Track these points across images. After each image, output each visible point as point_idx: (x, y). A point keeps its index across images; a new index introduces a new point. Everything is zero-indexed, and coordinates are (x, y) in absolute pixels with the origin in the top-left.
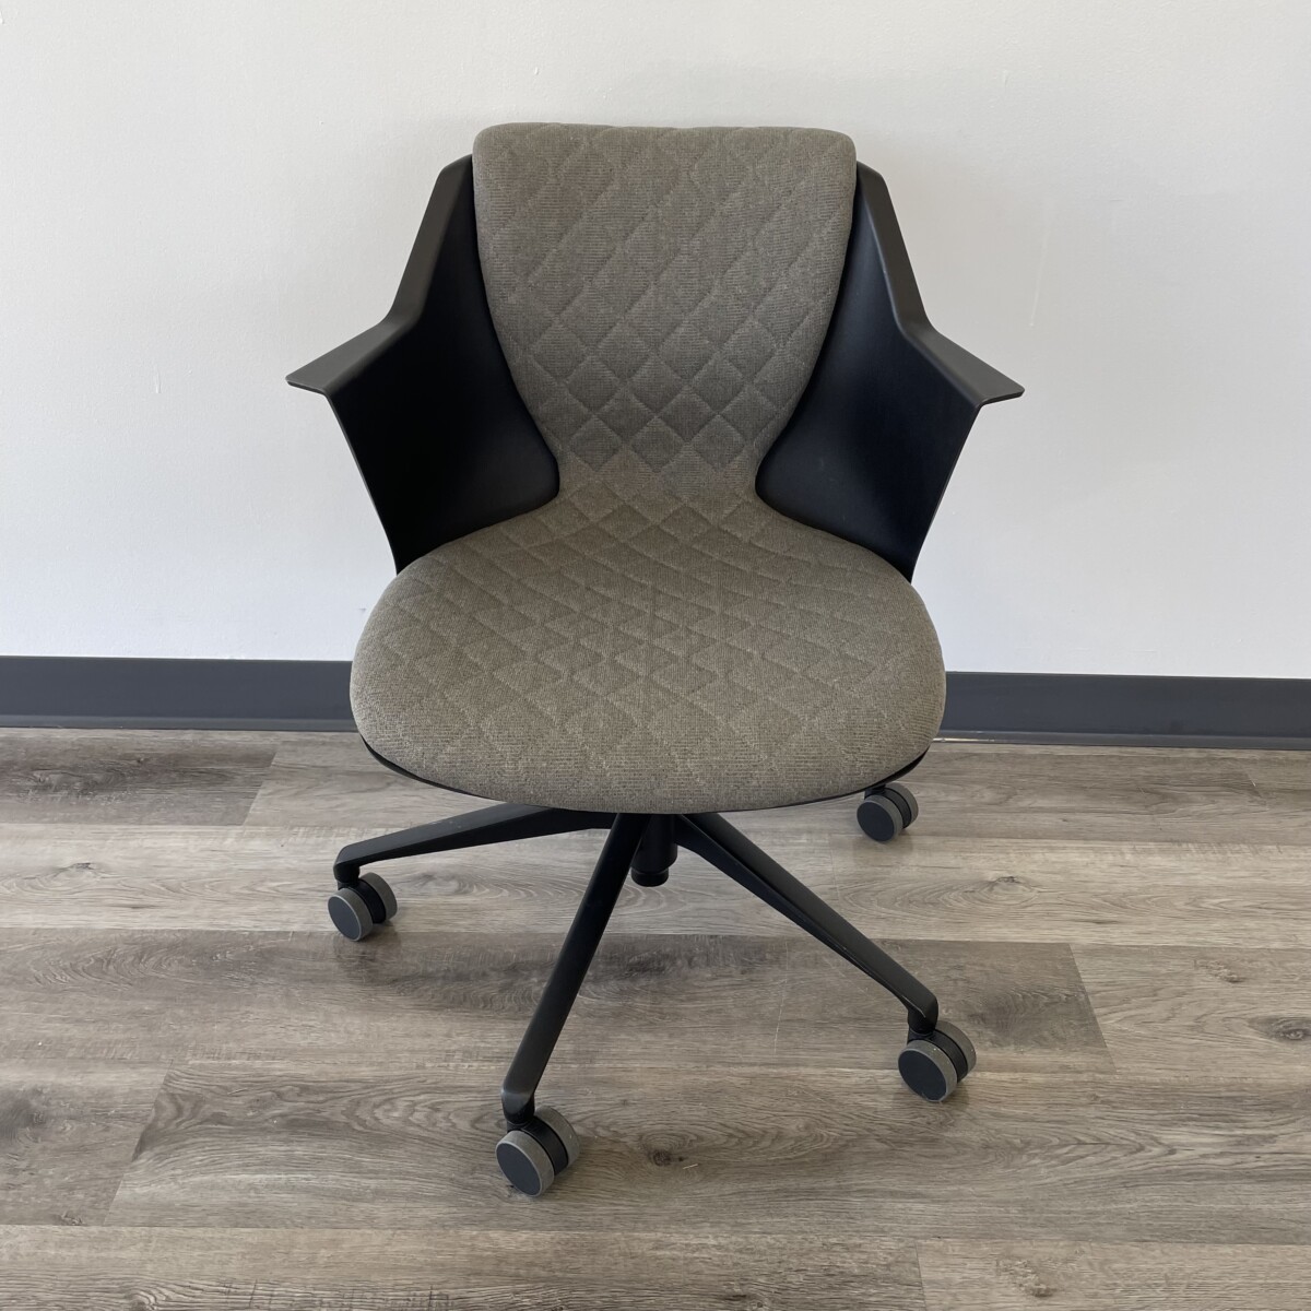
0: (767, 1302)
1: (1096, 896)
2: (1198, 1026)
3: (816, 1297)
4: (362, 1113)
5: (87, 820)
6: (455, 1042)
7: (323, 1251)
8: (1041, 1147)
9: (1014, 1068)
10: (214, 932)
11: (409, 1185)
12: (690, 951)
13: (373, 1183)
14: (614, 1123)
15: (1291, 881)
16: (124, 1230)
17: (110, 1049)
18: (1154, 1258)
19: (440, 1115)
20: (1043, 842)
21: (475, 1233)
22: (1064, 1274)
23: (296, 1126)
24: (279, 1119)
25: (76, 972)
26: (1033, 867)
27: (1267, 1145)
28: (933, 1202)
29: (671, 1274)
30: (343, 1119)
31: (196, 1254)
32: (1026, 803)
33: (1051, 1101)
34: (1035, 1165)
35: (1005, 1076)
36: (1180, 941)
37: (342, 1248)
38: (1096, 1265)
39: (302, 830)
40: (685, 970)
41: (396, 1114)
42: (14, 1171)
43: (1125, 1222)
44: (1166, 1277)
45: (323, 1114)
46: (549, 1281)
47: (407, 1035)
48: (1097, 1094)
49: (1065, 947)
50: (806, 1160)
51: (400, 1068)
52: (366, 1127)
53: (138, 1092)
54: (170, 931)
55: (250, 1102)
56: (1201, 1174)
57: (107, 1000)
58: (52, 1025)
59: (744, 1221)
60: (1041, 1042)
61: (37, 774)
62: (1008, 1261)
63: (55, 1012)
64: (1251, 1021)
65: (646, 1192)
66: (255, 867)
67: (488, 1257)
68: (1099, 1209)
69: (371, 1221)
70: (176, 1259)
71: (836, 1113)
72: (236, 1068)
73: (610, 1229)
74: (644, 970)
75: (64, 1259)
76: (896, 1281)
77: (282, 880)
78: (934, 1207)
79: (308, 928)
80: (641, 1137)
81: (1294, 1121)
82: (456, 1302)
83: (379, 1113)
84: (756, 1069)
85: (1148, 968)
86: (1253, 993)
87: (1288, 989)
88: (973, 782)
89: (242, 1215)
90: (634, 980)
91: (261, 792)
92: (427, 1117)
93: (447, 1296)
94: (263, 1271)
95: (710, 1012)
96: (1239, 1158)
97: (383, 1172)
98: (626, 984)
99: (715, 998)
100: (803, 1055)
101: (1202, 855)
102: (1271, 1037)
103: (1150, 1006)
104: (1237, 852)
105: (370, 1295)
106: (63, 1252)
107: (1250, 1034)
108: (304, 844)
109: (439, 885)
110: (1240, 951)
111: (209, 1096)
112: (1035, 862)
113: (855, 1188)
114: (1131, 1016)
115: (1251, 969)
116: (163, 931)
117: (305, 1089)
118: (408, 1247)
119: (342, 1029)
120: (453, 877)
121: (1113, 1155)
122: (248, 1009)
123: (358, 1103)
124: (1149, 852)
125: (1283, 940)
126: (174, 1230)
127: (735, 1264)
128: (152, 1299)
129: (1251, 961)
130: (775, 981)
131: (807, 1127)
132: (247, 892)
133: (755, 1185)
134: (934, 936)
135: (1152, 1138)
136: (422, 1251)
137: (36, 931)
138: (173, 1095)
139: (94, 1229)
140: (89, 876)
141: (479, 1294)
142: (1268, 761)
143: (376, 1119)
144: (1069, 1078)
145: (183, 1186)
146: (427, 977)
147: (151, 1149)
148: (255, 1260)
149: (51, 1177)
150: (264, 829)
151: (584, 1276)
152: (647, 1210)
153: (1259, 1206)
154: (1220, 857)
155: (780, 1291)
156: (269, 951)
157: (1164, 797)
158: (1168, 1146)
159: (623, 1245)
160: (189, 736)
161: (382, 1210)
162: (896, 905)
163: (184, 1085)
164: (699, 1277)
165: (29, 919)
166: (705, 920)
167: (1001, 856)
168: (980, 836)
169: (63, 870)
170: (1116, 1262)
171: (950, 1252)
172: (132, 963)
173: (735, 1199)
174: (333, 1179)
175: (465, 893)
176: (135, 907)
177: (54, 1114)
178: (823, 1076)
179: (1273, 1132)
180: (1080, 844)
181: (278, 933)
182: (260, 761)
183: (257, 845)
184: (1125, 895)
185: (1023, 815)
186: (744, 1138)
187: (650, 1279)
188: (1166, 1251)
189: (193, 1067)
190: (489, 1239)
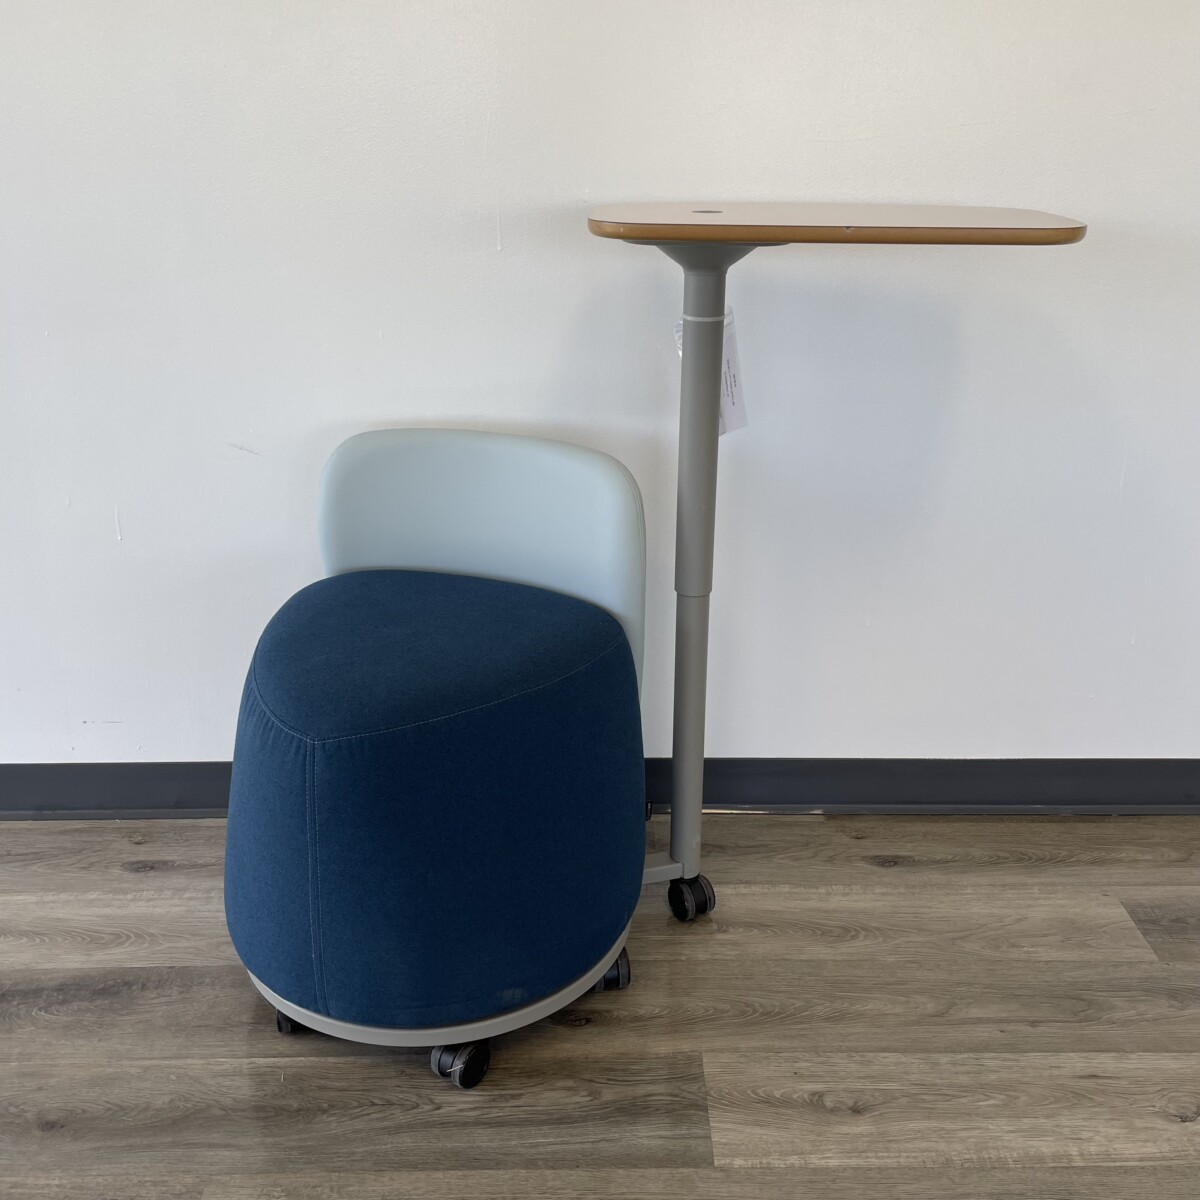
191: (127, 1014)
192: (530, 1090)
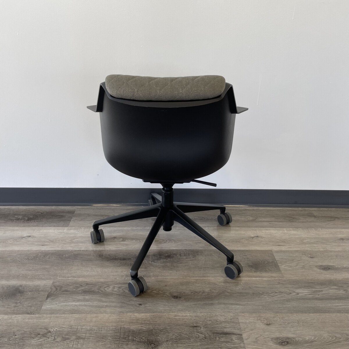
0: (202, 327)
1: (278, 240)
2: (303, 267)
3: (214, 326)
4: (102, 289)
5: (29, 226)
6: (123, 273)
7: (94, 319)
8: (267, 293)
9: (259, 277)
10: (63, 250)
11: (114, 304)
12: (180, 253)
13: (105, 304)
14: (164, 290)
15: (324, 236)
16: (44, 315)
17: (38, 276)
18: (295, 316)
19: (121, 289)
20: (265, 228)
21: (131, 314)
22: (273, 320)
23: (85, 292)
24: (82, 291)
25: (29, 259)
26: (262, 234)
27: (320, 292)
28: (241, 305)
29: (179, 322)
30: (97, 290)
31: (63, 320)
32: (260, 220)
33: (269, 284)
34: (265, 297)
35: (257, 279)
36: (298, 249)
37: (99, 318)
38: (281, 318)
39: (83, 228)
40: (179, 257)
41: (110, 289)
42: (16, 303)
43: (287, 309)
44: (298, 321)
45: (92, 289)
46: (149, 324)
47: (111, 272)
48: (280, 282)
49: (271, 251)
50: (211, 297)
51: (110, 279)
52: (103, 292)
53: (46, 285)
54: (51, 250)
55: (74, 287)
56: (305, 299)
57: (37, 266)
58: (23, 271)
59: (196, 310)
60: (266, 271)
61: (16, 216)
62: (260, 318)
63: (24, 268)
64: (316, 266)
65: (172, 305)
66: (72, 236)
67: (134, 319)
68: (281, 306)
69: (105, 312)
70: (58, 321)
71: (217, 287)
72: (70, 280)
73: (164, 313)
74: (169, 257)
75: (30, 322)
76: (233, 322)
77: (79, 239)
78: (241, 307)
79: (86, 249)
80: (170, 293)
81: (327, 287)
82: (127, 329)
83: (106, 289)
84: (197, 278)
85: (291, 255)
86: (316, 260)
87: (325, 259)
88: (248, 215)
89: (73, 312)
90: (167, 259)
91: (72, 220)
92: (117, 289)
93: (125, 328)
94: (79, 323)
95: (186, 266)
96: (314, 295)
97: (108, 301)
98: (165, 260)
99: (186, 263)
100: (209, 275)
101: (303, 231)
102: (321, 269)
103: (292, 263)
104: (312, 230)
105: (106, 328)
106: (30, 320)
107: (316, 269)
108: (84, 231)
109: (117, 239)
110: (313, 251)
111: (64, 286)
112: (263, 233)
113: (223, 303)
114: (287, 266)
115: (315, 255)
116: (50, 250)
117: (87, 284)
118: (114, 317)
119: (96, 271)
120: (121, 238)
121: (284, 295)
122: (73, 267)
123: (101, 287)
124: (291, 230)
125: (324, 249)
126: (57, 315)
127: (194, 319)
128: (52, 330)
129: (316, 253)
130: (201, 259)
131: (210, 290)
132: (70, 241)
133: (198, 303)
134: (239, 249)
135: (293, 291)
136: (118, 318)
137: (18, 251)
138: (55, 286)
139: (37, 315)
140: (30, 239)
141: (133, 327)
142: (319, 210)
143: (105, 290)
144: (273, 279)
145: (58, 306)
146: (115, 259)
147: (50, 298)
148: (77, 321)
149: (26, 304)
150: (74, 228)
151: (158, 323)
152: (172, 308)
153: (319, 305)
154: (307, 231)
155: (205, 325)
156: (76, 254)
157: (294, 218)
158: (297, 293)
159: (167, 316)
160: (53, 207)
161: (108, 310)
162: (230, 242)
163: (58, 284)
164: (186, 322)
165: (16, 248)
166: (184, 246)
167: (255, 231)
168: (249, 227)
169: (24, 237)
170: (285, 317)
171: (246, 316)
172: (43, 257)
173: (193, 305)
174: (96, 303)
175: (124, 241)
176: (43, 245)
177: (26, 290)
178: (213, 279)
179: (322, 289)
180: (274, 229)
181: (78, 250)
182: (72, 212)
183: (72, 231)
184: (285, 239)
185: (260, 223)
186: (195, 293)
187: (174, 323)
188: (297, 315)
189: (59, 280)
190: (134, 315)
191: (180, 263)
192: (324, 289)
